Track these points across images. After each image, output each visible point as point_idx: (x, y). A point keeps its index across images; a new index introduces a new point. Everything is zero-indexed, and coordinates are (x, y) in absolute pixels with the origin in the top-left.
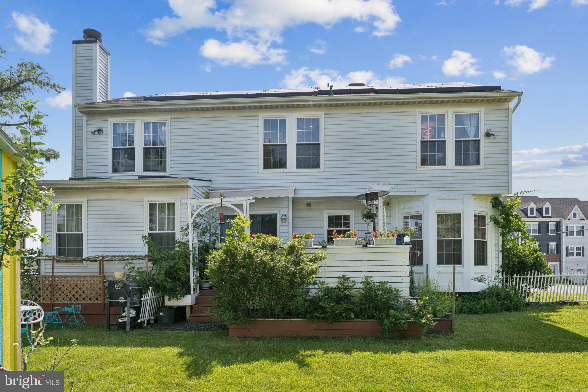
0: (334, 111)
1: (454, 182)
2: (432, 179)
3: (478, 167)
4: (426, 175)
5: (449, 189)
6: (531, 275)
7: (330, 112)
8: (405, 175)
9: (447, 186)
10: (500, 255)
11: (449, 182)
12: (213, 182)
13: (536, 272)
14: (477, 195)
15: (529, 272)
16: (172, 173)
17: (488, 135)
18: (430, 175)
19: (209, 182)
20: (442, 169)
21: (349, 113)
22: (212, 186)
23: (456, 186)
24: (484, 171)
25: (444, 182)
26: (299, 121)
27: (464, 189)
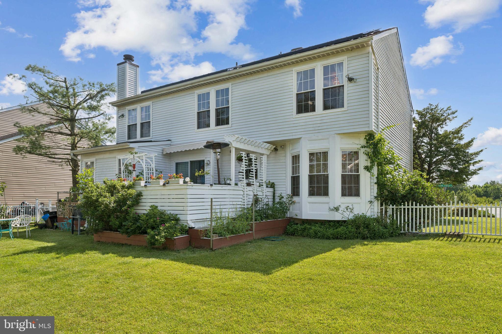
0: (238, 81)
1: (322, 125)
2: (305, 124)
3: (342, 109)
4: (301, 121)
5: (318, 131)
6: (408, 205)
7: (235, 82)
8: (284, 123)
9: (317, 128)
10: (376, 186)
11: (318, 125)
12: (172, 141)
13: (414, 203)
14: (344, 134)
15: (406, 203)
16: (153, 137)
17: (350, 80)
18: (304, 121)
19: (170, 141)
20: (313, 114)
21: (247, 81)
22: (172, 143)
23: (323, 128)
24: (347, 112)
25: (315, 126)
26: (217, 92)
27: (330, 130)
